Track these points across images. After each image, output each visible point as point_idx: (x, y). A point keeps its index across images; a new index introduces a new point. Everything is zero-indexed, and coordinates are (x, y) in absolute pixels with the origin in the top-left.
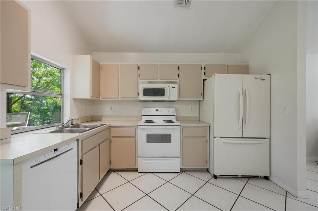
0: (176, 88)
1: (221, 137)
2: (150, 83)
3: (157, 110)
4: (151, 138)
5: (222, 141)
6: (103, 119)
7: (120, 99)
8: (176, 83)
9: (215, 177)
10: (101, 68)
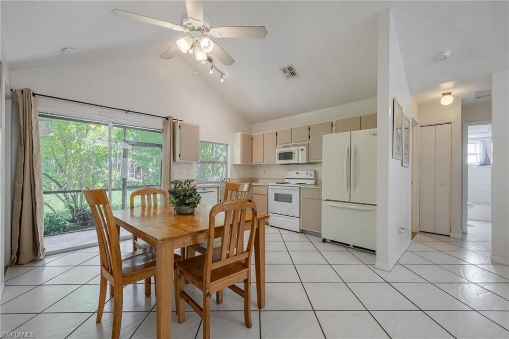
0: (305, 151)
1: (327, 200)
2: (284, 147)
3: (297, 173)
4: (278, 197)
5: (328, 204)
6: (259, 181)
7: (264, 163)
8: (303, 145)
9: (324, 241)
10: (252, 138)
